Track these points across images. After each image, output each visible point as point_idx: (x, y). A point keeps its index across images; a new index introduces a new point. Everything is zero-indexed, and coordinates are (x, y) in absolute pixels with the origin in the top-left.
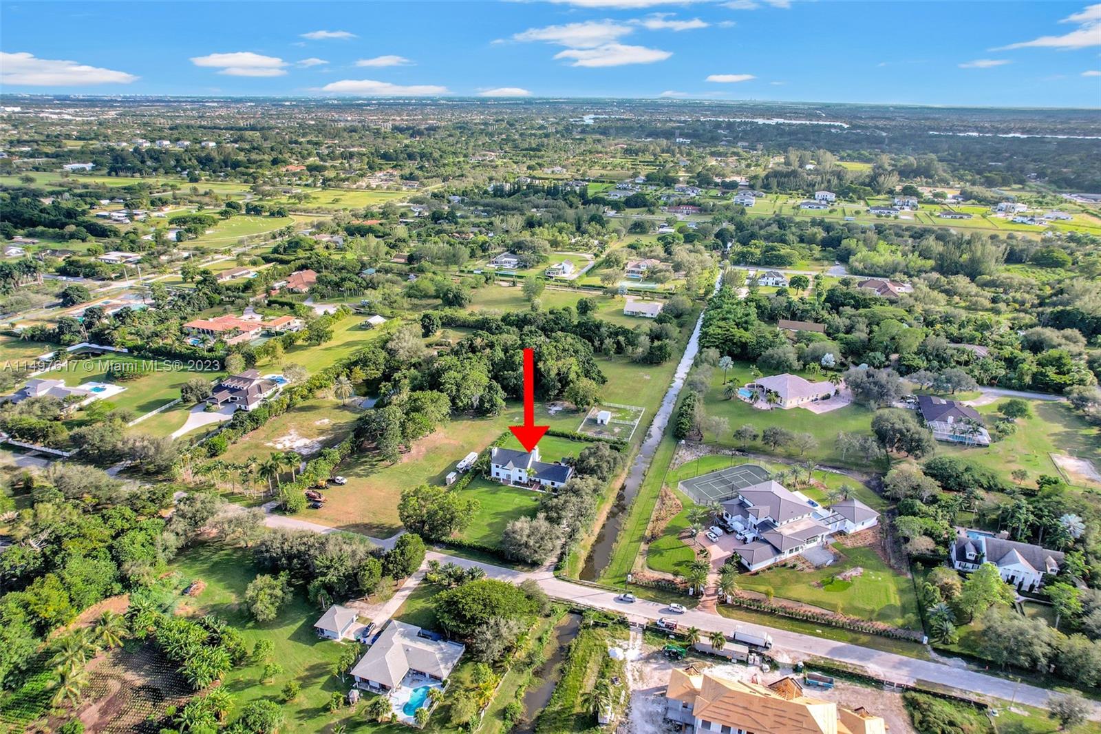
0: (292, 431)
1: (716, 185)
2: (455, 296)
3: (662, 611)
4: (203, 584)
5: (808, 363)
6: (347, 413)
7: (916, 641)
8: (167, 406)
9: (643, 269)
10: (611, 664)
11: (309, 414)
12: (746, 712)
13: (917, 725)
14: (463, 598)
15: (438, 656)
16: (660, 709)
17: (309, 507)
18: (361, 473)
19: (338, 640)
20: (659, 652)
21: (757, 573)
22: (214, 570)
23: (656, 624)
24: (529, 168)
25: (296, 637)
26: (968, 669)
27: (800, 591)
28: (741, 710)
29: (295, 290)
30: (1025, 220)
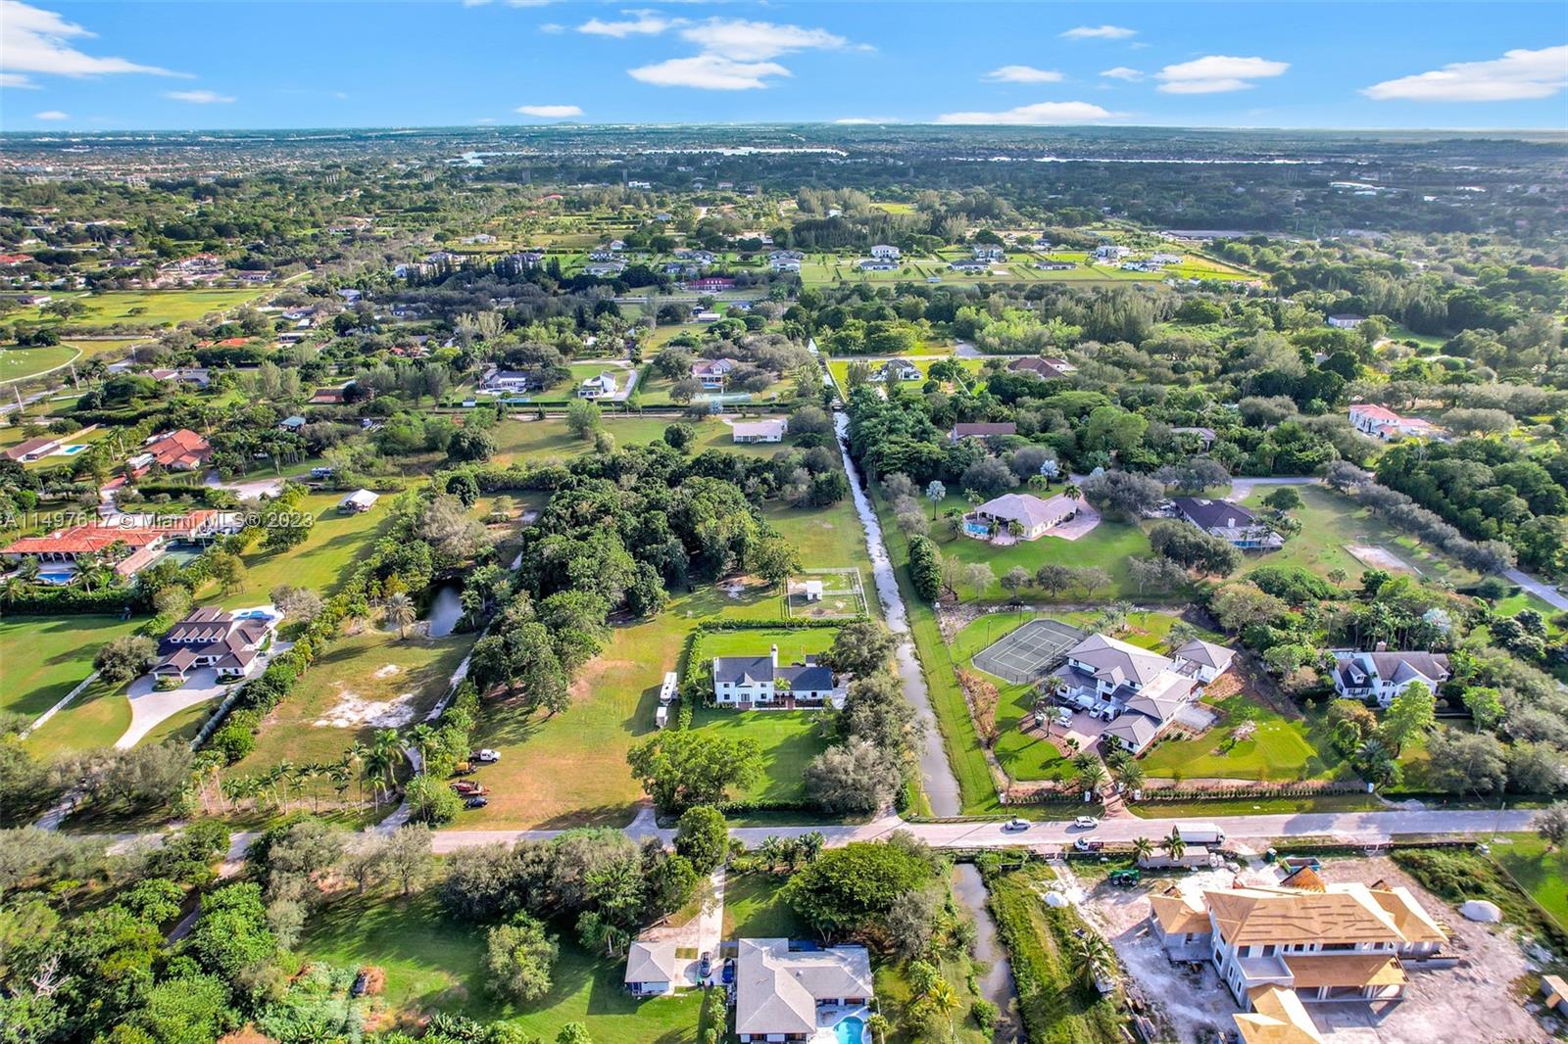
0: (345, 695)
1: (731, 246)
2: (471, 444)
3: (1069, 830)
4: (379, 971)
5: (1026, 476)
6: (417, 650)
7: (1361, 792)
8: (72, 695)
9: (717, 373)
10: (1060, 915)
11: (355, 663)
12: (1287, 921)
13: (1429, 886)
14: (843, 877)
15: (847, 969)
16: (1157, 953)
17: (466, 807)
18: (511, 736)
19: (670, 992)
20: (1103, 883)
21: (1144, 755)
22: (375, 944)
23: (1075, 848)
24: (437, 238)
25: (597, 1006)
26: (1428, 810)
27: (1205, 763)
28: (1280, 921)
29: (177, 466)
30: (1137, 266)
